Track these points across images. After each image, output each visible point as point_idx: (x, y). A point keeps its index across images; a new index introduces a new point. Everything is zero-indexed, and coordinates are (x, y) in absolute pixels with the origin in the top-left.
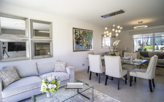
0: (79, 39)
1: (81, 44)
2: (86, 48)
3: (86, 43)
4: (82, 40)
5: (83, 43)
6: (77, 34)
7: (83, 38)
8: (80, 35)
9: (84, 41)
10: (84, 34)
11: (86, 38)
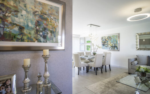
0: (105, 42)
1: (106, 46)
2: (111, 49)
3: (110, 45)
4: (107, 43)
5: (108, 45)
6: (103, 39)
7: (107, 41)
8: (105, 40)
9: (109, 43)
10: (108, 38)
11: (110, 41)
